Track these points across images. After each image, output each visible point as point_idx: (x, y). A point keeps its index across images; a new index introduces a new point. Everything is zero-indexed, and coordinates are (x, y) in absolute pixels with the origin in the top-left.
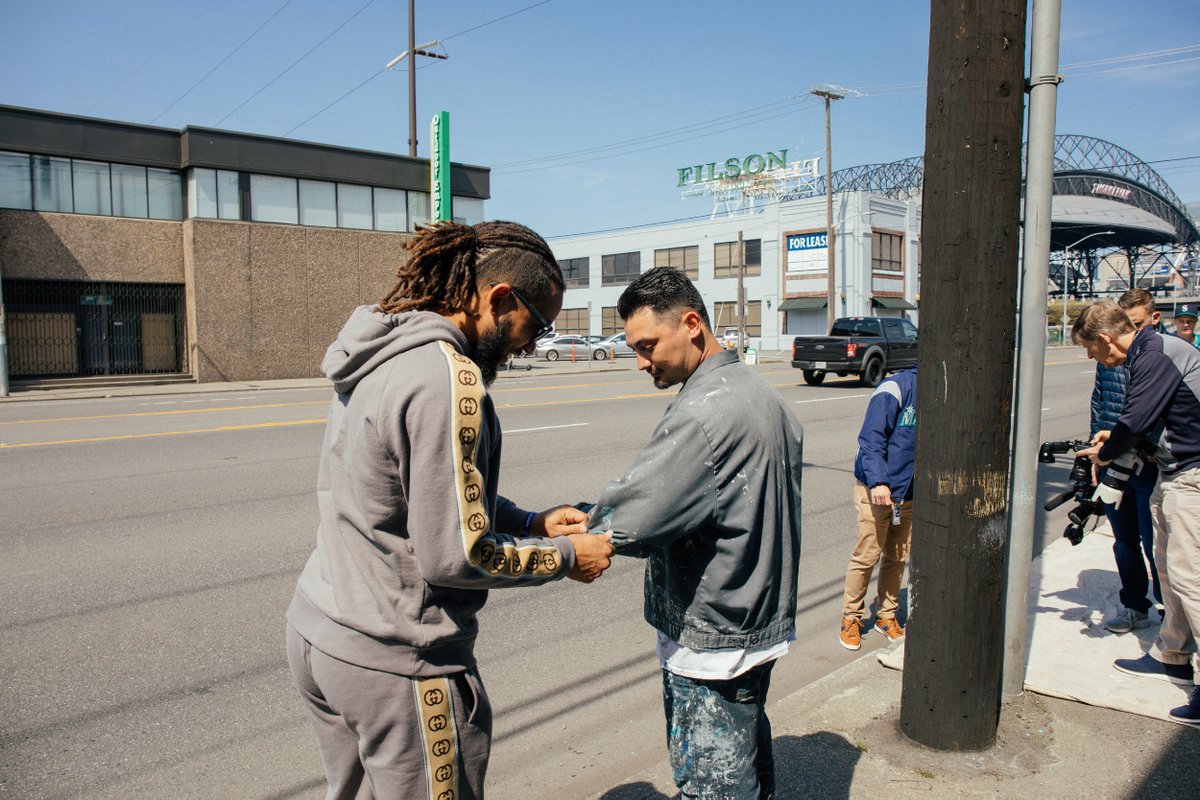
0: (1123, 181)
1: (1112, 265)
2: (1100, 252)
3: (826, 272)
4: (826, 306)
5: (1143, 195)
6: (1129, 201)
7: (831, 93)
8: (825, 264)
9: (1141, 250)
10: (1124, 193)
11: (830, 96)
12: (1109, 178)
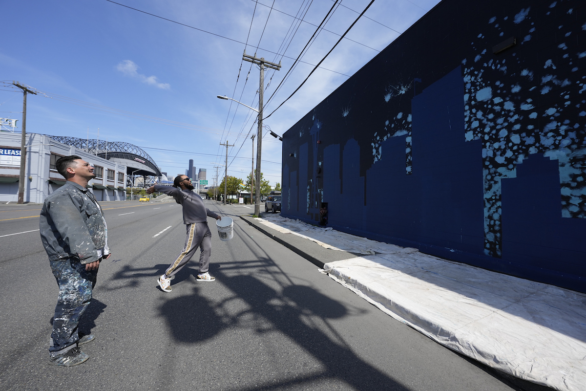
0: (143, 158)
1: (139, 179)
2: (136, 176)
3: (19, 167)
4: (18, 181)
5: (148, 163)
6: (144, 164)
7: (28, 89)
8: (19, 164)
9: (147, 177)
10: (143, 162)
11: (27, 90)
12: (139, 157)
